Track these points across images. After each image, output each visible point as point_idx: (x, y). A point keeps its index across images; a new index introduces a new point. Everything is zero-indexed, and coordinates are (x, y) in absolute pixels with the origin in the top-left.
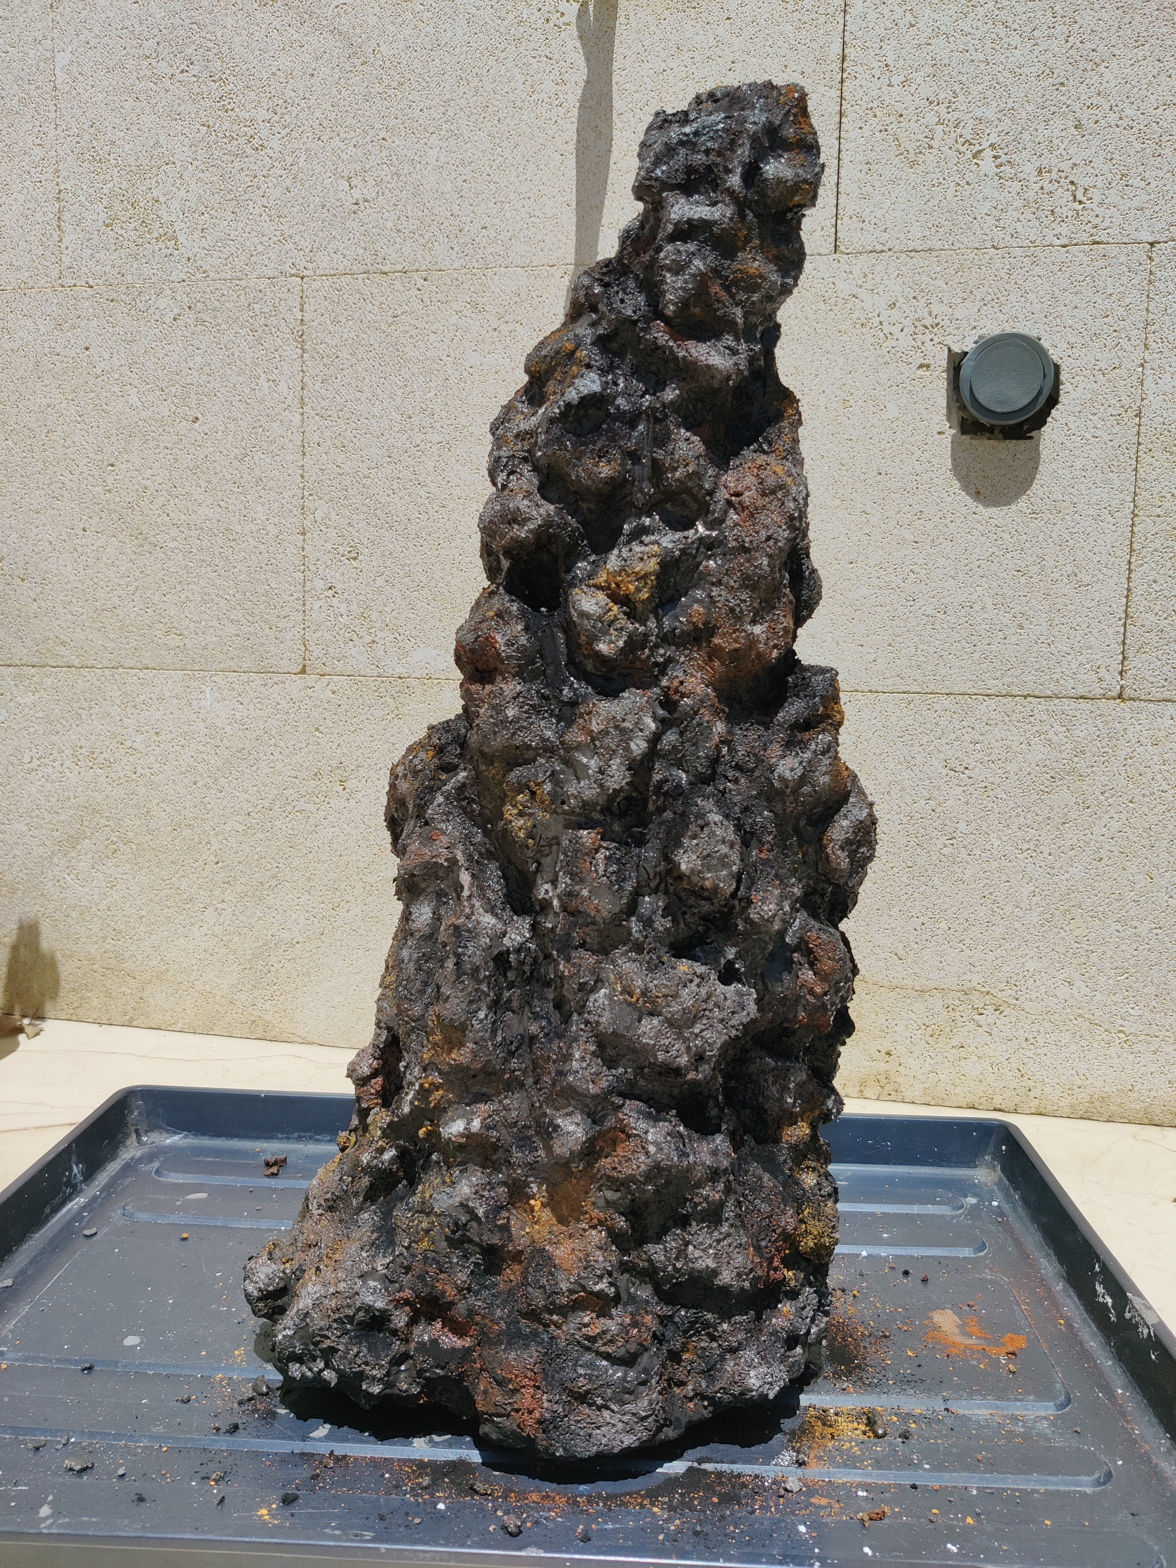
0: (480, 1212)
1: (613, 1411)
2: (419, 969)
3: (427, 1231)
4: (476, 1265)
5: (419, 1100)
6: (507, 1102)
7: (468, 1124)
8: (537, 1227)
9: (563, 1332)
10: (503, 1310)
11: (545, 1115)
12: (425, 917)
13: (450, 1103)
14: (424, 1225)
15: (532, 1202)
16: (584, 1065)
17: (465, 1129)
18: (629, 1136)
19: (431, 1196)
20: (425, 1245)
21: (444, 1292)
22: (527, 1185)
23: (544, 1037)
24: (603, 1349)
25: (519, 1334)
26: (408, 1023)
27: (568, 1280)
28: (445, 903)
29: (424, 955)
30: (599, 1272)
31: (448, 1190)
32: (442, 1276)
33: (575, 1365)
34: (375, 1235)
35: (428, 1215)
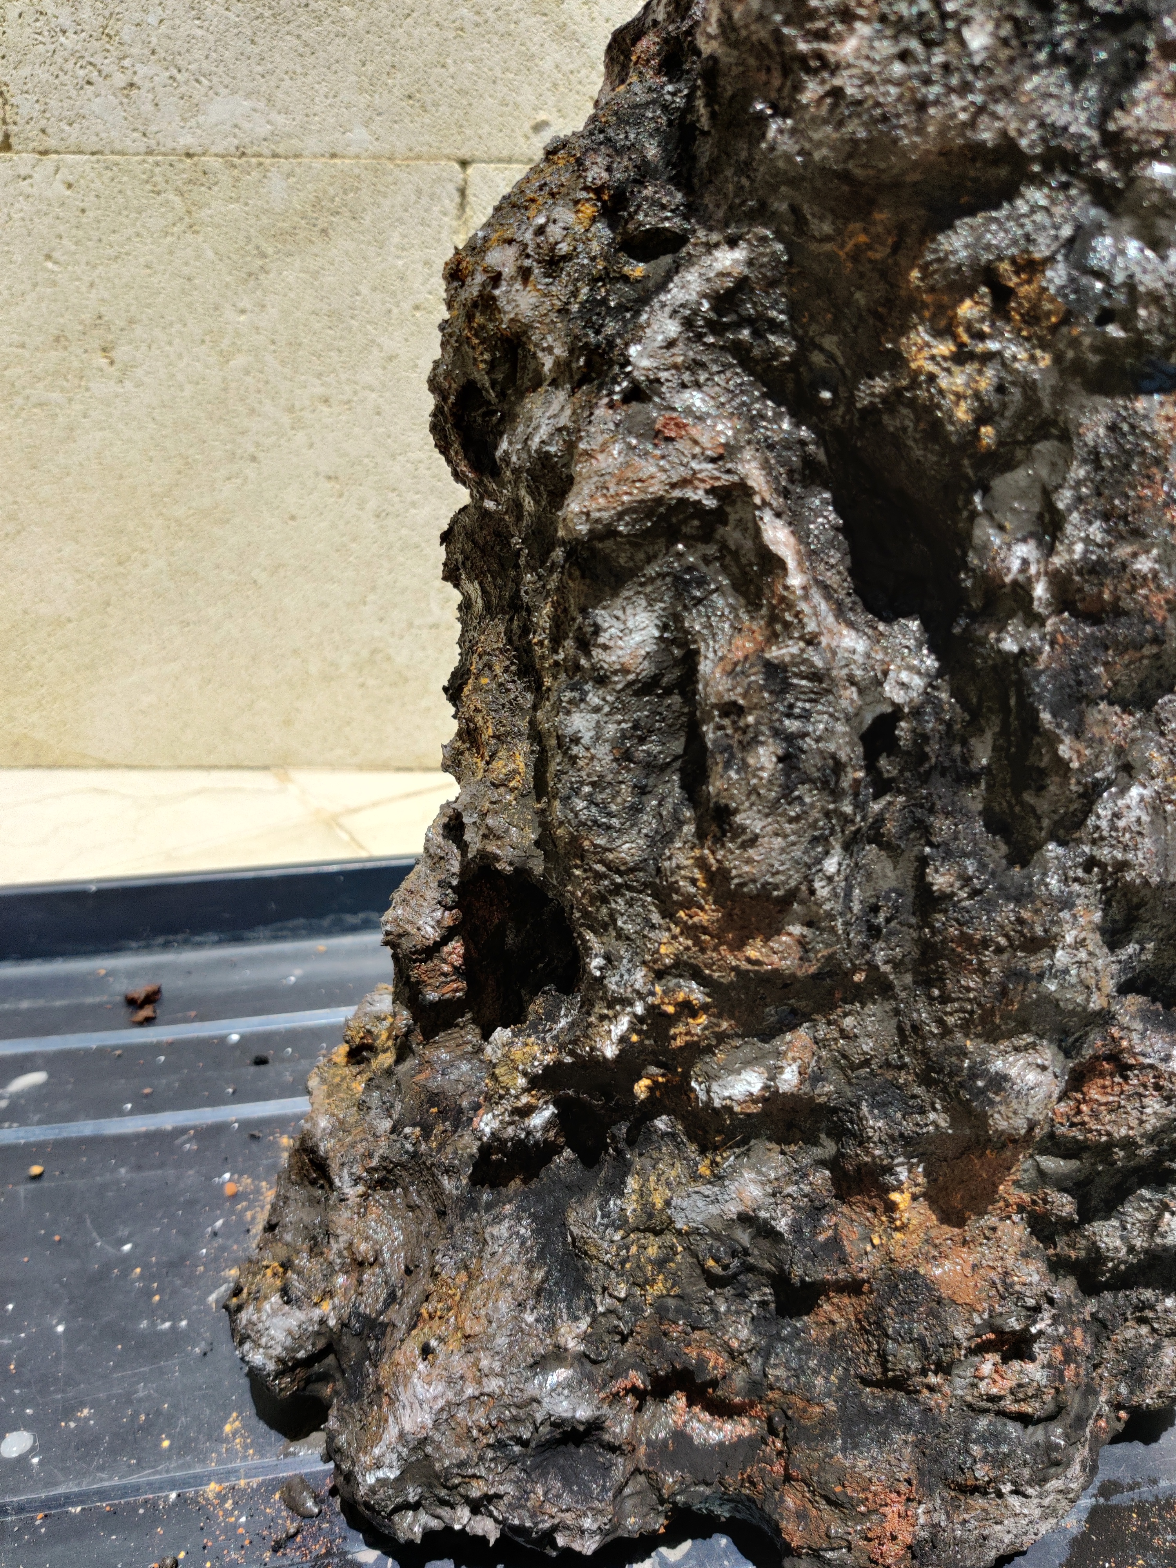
0: (782, 1225)
1: (1026, 1496)
2: (625, 757)
3: (661, 1263)
4: (763, 1304)
5: (639, 1032)
6: (848, 1022)
7: (772, 1078)
8: (897, 1235)
9: (944, 1396)
10: (827, 1379)
11: (963, 1053)
12: (637, 637)
13: (721, 1038)
14: (652, 1252)
15: (895, 1196)
16: (1083, 955)
17: (766, 1087)
18: (1123, 1069)
19: (668, 1203)
20: (659, 1288)
21: (702, 1361)
22: (889, 1170)
23: (971, 897)
24: (1015, 1408)
25: (867, 1416)
26: (604, 876)
27: (969, 1320)
28: (699, 601)
29: (635, 727)
30: (1031, 1302)
31: (707, 1190)
32: (697, 1335)
33: (966, 1440)
34: (539, 1275)
35: (657, 1233)
